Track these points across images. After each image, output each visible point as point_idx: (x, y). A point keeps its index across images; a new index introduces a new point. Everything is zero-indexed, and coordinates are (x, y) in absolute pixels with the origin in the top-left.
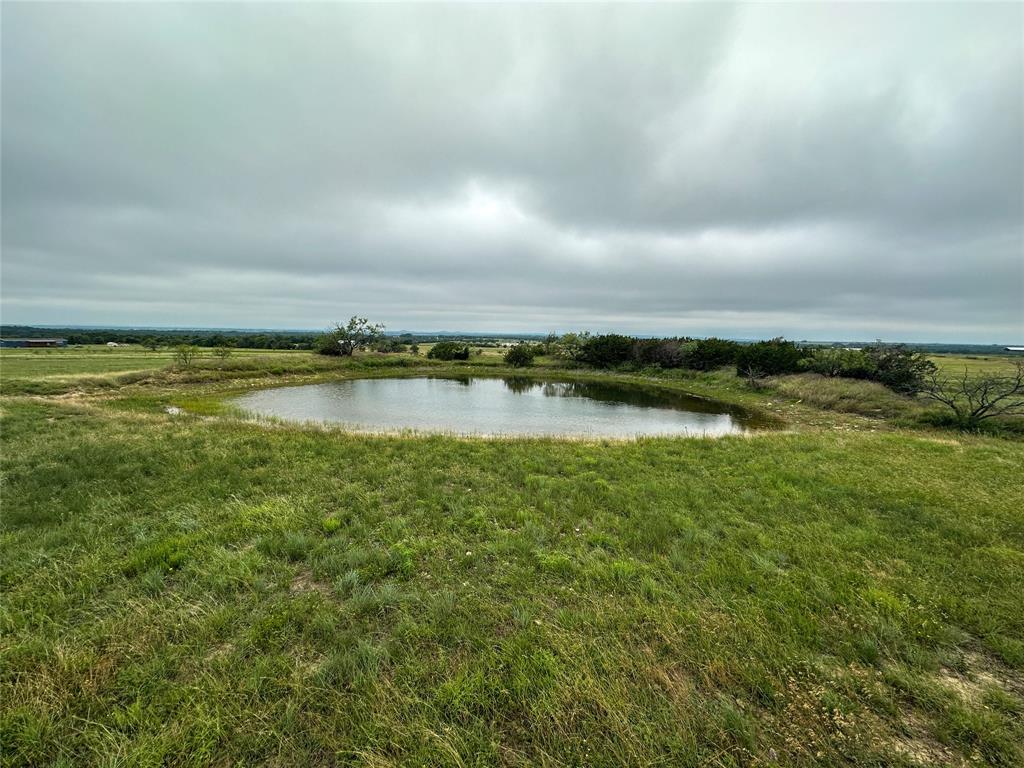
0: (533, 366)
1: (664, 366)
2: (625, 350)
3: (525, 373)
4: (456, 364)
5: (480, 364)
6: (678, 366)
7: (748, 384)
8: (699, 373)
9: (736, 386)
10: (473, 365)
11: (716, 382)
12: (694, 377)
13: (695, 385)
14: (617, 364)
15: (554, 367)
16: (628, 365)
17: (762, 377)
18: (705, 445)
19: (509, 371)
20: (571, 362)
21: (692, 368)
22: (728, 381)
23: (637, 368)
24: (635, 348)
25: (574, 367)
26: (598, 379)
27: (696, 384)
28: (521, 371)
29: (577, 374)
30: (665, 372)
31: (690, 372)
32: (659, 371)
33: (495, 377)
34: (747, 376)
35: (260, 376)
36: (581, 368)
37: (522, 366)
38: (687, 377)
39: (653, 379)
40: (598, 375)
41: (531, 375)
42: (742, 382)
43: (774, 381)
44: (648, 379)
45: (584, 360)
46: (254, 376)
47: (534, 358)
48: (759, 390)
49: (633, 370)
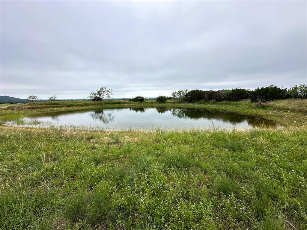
0: (166, 103)
1: (217, 100)
2: (201, 95)
4: (138, 103)
5: (147, 103)
6: (223, 100)
7: (257, 105)
8: (233, 102)
9: (251, 107)
10: (144, 103)
11: (241, 105)
12: (230, 104)
13: (232, 107)
14: (198, 101)
15: (174, 103)
16: (202, 101)
17: (264, 102)
19: (157, 105)
20: (180, 101)
21: (229, 100)
22: (247, 104)
23: (206, 102)
24: (206, 95)
25: (181, 103)
26: (190, 107)
27: (231, 107)
28: (161, 105)
29: (182, 105)
30: (218, 103)
31: (228, 102)
32: (215, 103)
33: (152, 107)
34: (256, 101)
36: (184, 103)
37: (162, 103)
38: (227, 104)
39: (212, 106)
40: (190, 105)
41: (165, 106)
42: (254, 104)
43: (272, 103)
45: (185, 100)
46: (58, 107)
47: (167, 100)
48: (263, 107)
49: (204, 103)
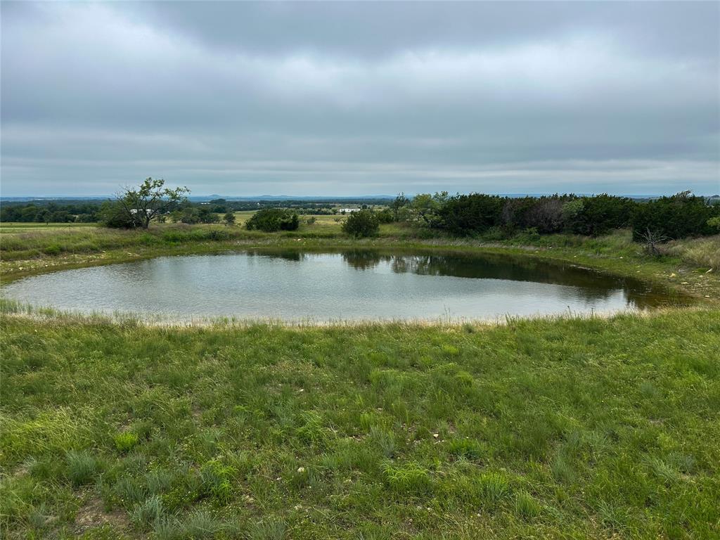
0: (378, 236)
1: (542, 231)
2: (489, 213)
3: (368, 244)
4: (283, 236)
5: (313, 236)
6: (558, 231)
7: (646, 251)
8: (586, 238)
9: (631, 254)
10: (304, 236)
11: (607, 249)
12: (580, 244)
13: (582, 255)
14: (481, 232)
15: (405, 237)
16: (496, 232)
17: (664, 242)
18: (593, 327)
19: (349, 243)
20: (425, 230)
21: (577, 232)
22: (622, 248)
23: (508, 235)
24: (505, 211)
25: (429, 237)
26: (458, 251)
27: (582, 253)
28: (364, 243)
29: (433, 244)
30: (543, 238)
31: (574, 238)
32: (535, 239)
33: (332, 251)
34: (645, 241)
35: (30, 257)
36: (438, 237)
37: (365, 236)
38: (571, 244)
39: (528, 249)
40: (459, 245)
41: (377, 247)
42: (639, 248)
43: (678, 246)
44: (522, 249)
45: (441, 227)
46: (22, 258)
47: (380, 226)
48: (660, 258)
49: (502, 238)
